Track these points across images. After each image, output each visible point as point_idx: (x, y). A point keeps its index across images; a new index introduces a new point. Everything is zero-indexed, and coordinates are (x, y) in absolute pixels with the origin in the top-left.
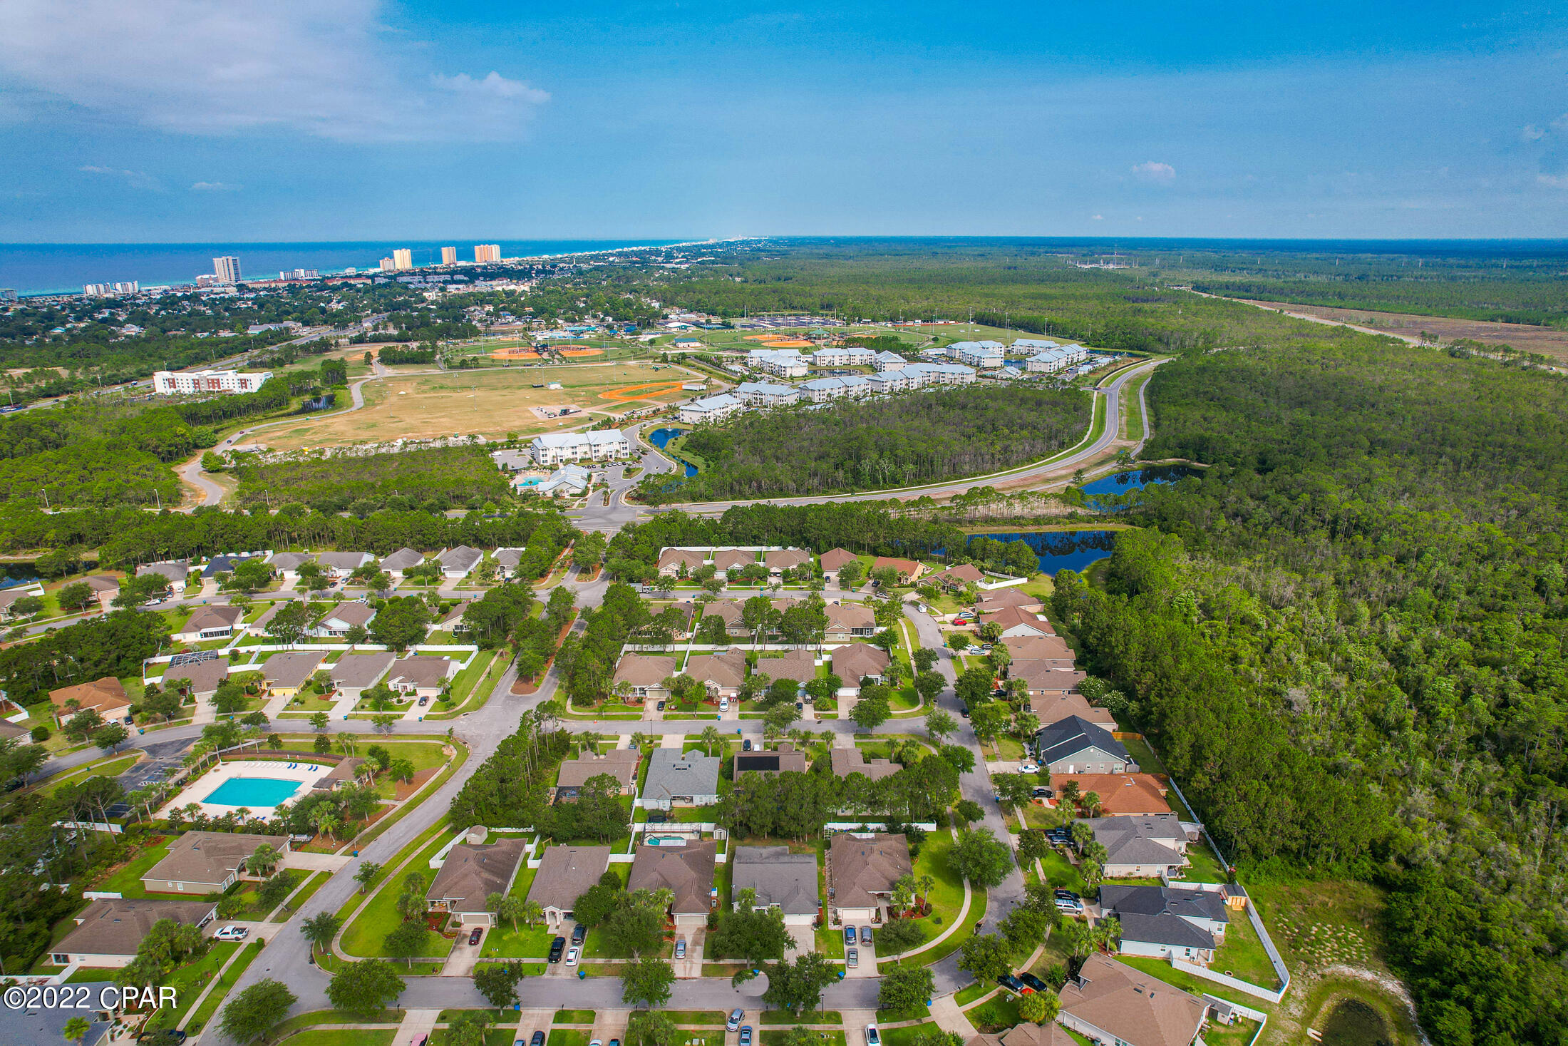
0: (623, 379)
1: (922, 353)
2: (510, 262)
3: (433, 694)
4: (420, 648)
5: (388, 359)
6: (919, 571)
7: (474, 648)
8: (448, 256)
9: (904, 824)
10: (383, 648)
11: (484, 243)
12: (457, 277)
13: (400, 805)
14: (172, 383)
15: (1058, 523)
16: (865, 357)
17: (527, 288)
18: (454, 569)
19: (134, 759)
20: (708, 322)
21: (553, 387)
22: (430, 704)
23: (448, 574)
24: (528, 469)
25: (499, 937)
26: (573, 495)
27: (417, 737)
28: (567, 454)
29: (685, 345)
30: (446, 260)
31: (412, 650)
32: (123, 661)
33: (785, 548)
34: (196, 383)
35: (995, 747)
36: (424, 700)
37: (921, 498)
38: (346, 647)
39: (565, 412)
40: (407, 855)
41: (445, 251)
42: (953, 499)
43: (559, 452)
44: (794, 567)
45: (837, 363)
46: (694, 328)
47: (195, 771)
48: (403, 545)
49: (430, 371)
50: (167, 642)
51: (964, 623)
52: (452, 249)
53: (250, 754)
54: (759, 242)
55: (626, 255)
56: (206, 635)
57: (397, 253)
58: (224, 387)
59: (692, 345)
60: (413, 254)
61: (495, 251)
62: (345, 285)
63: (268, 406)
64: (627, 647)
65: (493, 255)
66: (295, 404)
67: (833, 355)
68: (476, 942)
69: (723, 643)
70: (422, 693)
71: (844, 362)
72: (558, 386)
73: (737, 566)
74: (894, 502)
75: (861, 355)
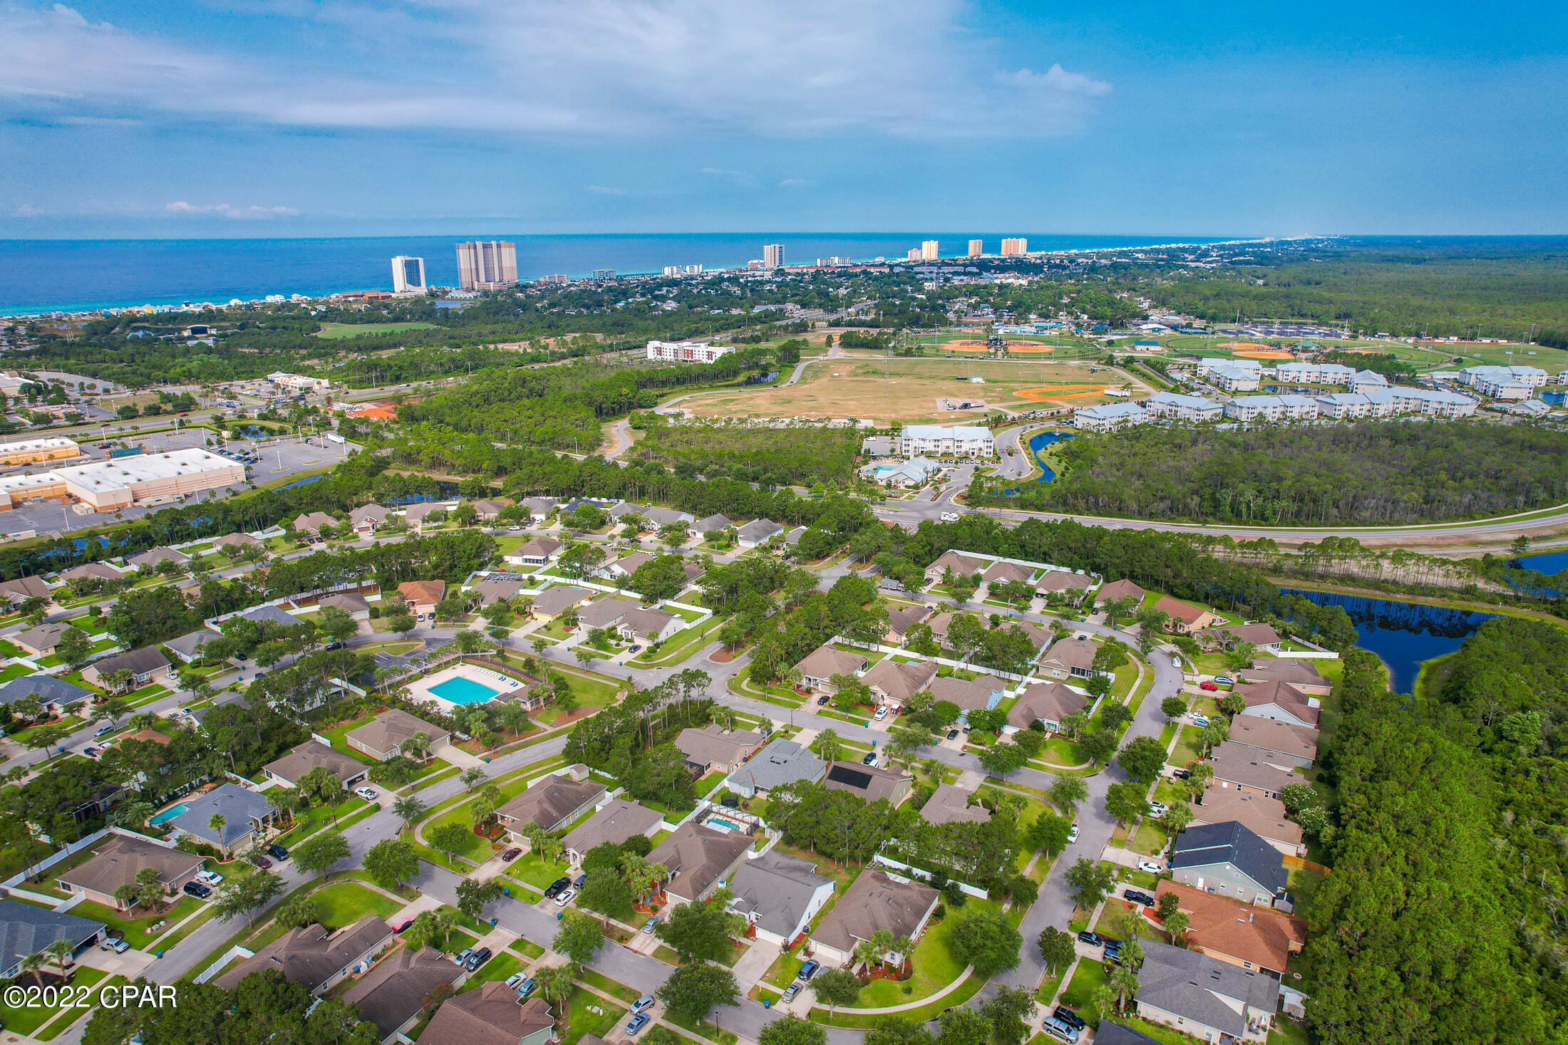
0: (1054, 378)
1: (1422, 376)
2: (1032, 256)
3: (645, 644)
4: (669, 603)
5: (848, 343)
6: (1205, 619)
7: (709, 612)
8: (974, 249)
9: (950, 881)
10: (638, 596)
11: (1012, 236)
12: (969, 269)
13: (550, 730)
14: (659, 351)
15: (1441, 596)
16: (1340, 376)
17: (1024, 282)
18: (747, 539)
19: (413, 646)
20: (1189, 326)
21: (975, 380)
22: (638, 653)
23: (740, 542)
24: (887, 457)
25: (529, 861)
26: (907, 487)
27: (607, 678)
28: (930, 447)
29: (1144, 348)
30: (971, 252)
31: (661, 603)
32: (456, 570)
33: (1074, 571)
34: (676, 352)
35: (1133, 832)
36: (636, 648)
37: (1261, 540)
38: (613, 590)
39: (966, 406)
40: (522, 773)
41: (971, 243)
42: (1300, 548)
43: (922, 444)
44: (1063, 591)
45: (1303, 380)
46: (1168, 331)
47: (439, 666)
48: (719, 510)
49: (878, 356)
50: (500, 560)
51: (1214, 689)
52: (979, 242)
53: (483, 662)
54: (1322, 241)
55: (1158, 251)
56: (526, 560)
57: (925, 244)
58: (696, 357)
59: (1152, 348)
60: (940, 246)
61: (1022, 243)
62: (865, 272)
63: (715, 377)
64: (837, 639)
65: (1020, 248)
66: (742, 378)
67: (1302, 370)
68: (508, 859)
69: (926, 654)
70: (638, 641)
71: (1313, 379)
72: (980, 380)
73: (1003, 580)
74: (1226, 540)
75: (1336, 372)
